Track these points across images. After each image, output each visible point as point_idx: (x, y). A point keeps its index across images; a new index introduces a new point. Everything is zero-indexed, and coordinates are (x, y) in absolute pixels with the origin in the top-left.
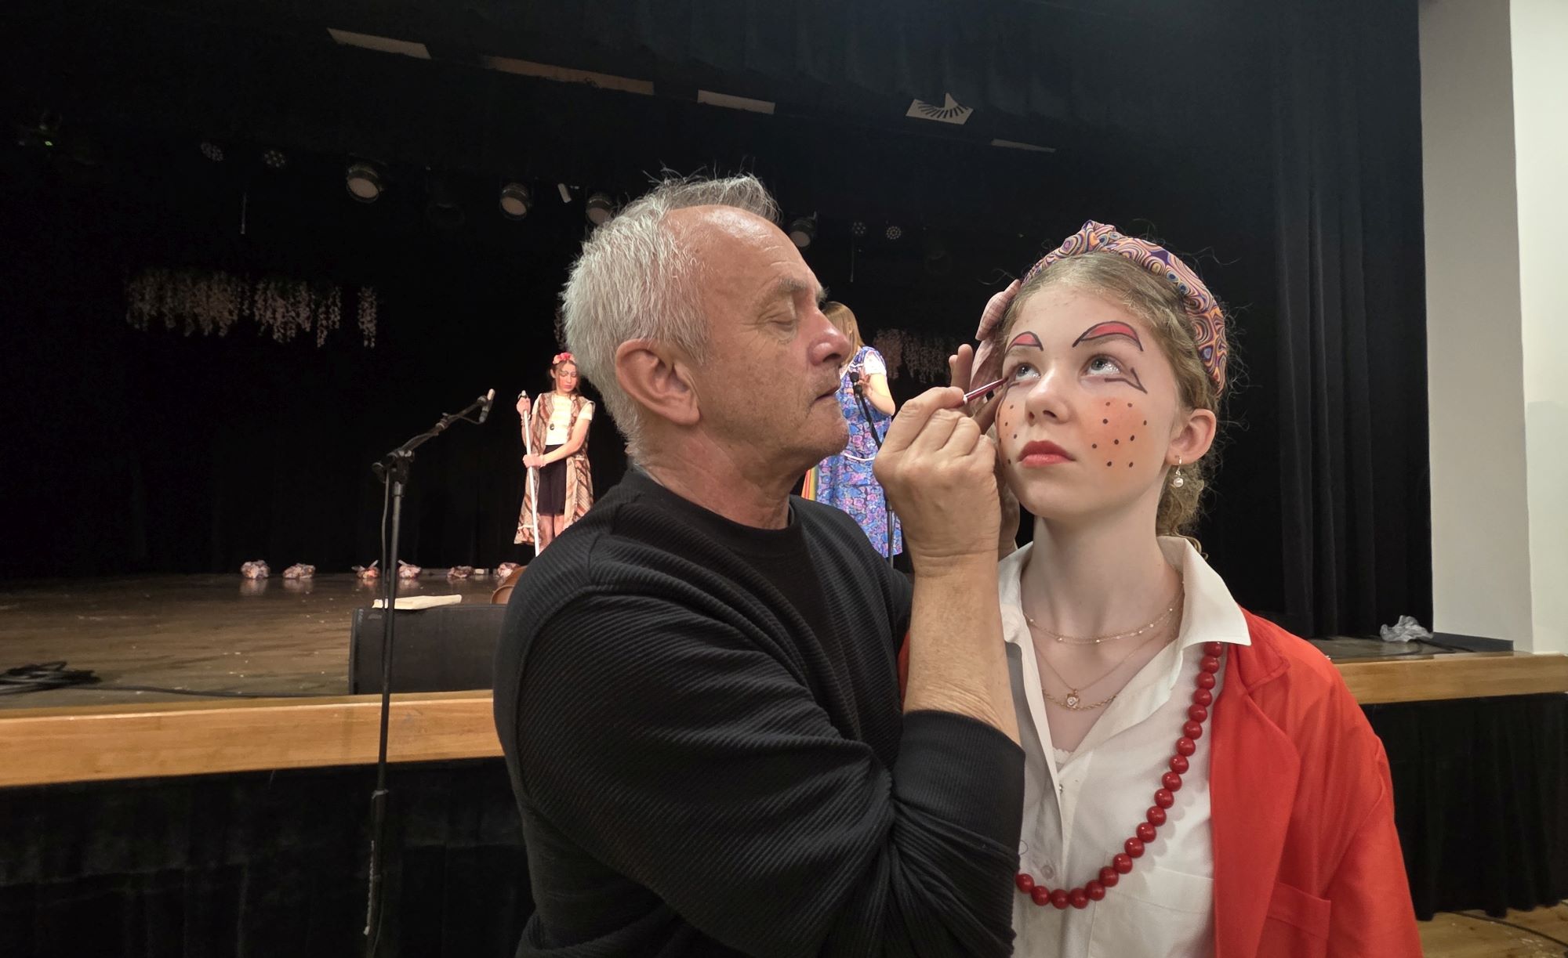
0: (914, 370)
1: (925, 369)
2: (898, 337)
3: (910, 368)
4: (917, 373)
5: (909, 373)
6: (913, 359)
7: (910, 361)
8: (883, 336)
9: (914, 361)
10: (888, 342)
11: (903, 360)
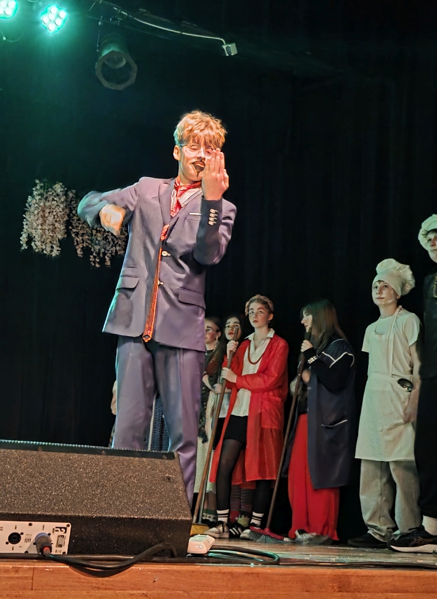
0: (82, 249)
1: (97, 248)
2: (62, 200)
3: (78, 244)
4: (87, 251)
5: (76, 250)
6: (81, 232)
7: (77, 234)
8: (41, 195)
9: (83, 234)
10: (48, 204)
11: (68, 232)
